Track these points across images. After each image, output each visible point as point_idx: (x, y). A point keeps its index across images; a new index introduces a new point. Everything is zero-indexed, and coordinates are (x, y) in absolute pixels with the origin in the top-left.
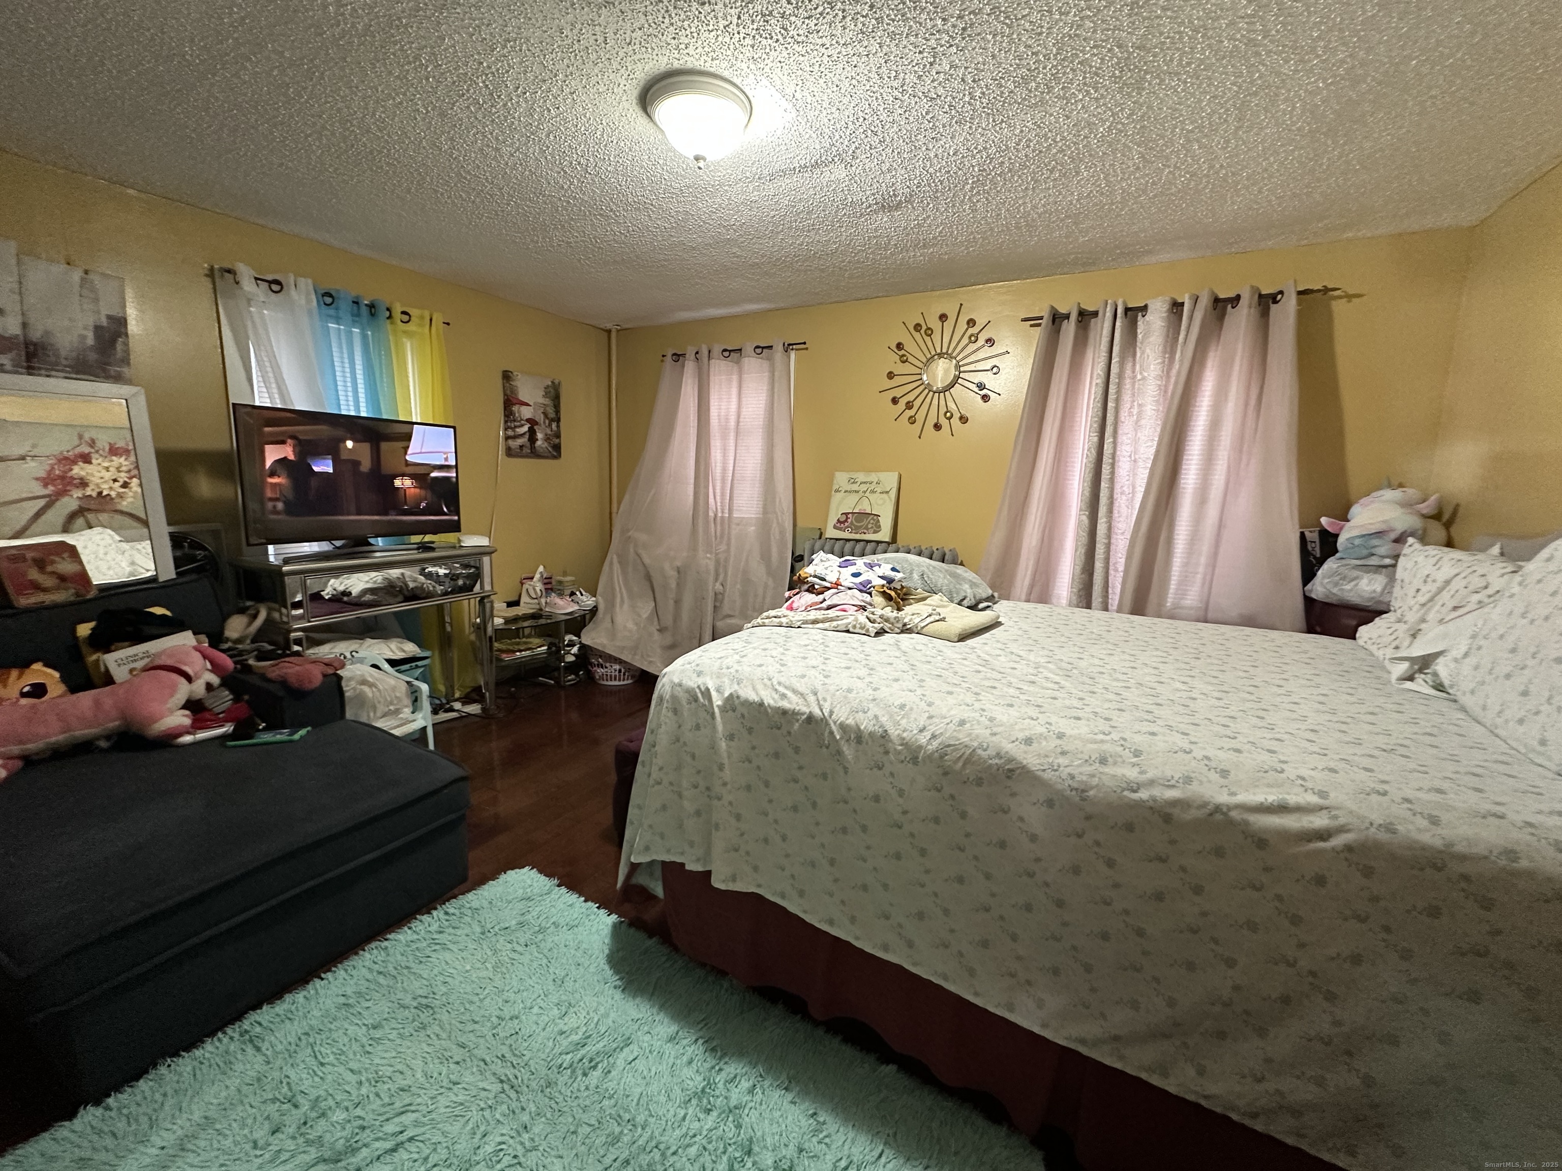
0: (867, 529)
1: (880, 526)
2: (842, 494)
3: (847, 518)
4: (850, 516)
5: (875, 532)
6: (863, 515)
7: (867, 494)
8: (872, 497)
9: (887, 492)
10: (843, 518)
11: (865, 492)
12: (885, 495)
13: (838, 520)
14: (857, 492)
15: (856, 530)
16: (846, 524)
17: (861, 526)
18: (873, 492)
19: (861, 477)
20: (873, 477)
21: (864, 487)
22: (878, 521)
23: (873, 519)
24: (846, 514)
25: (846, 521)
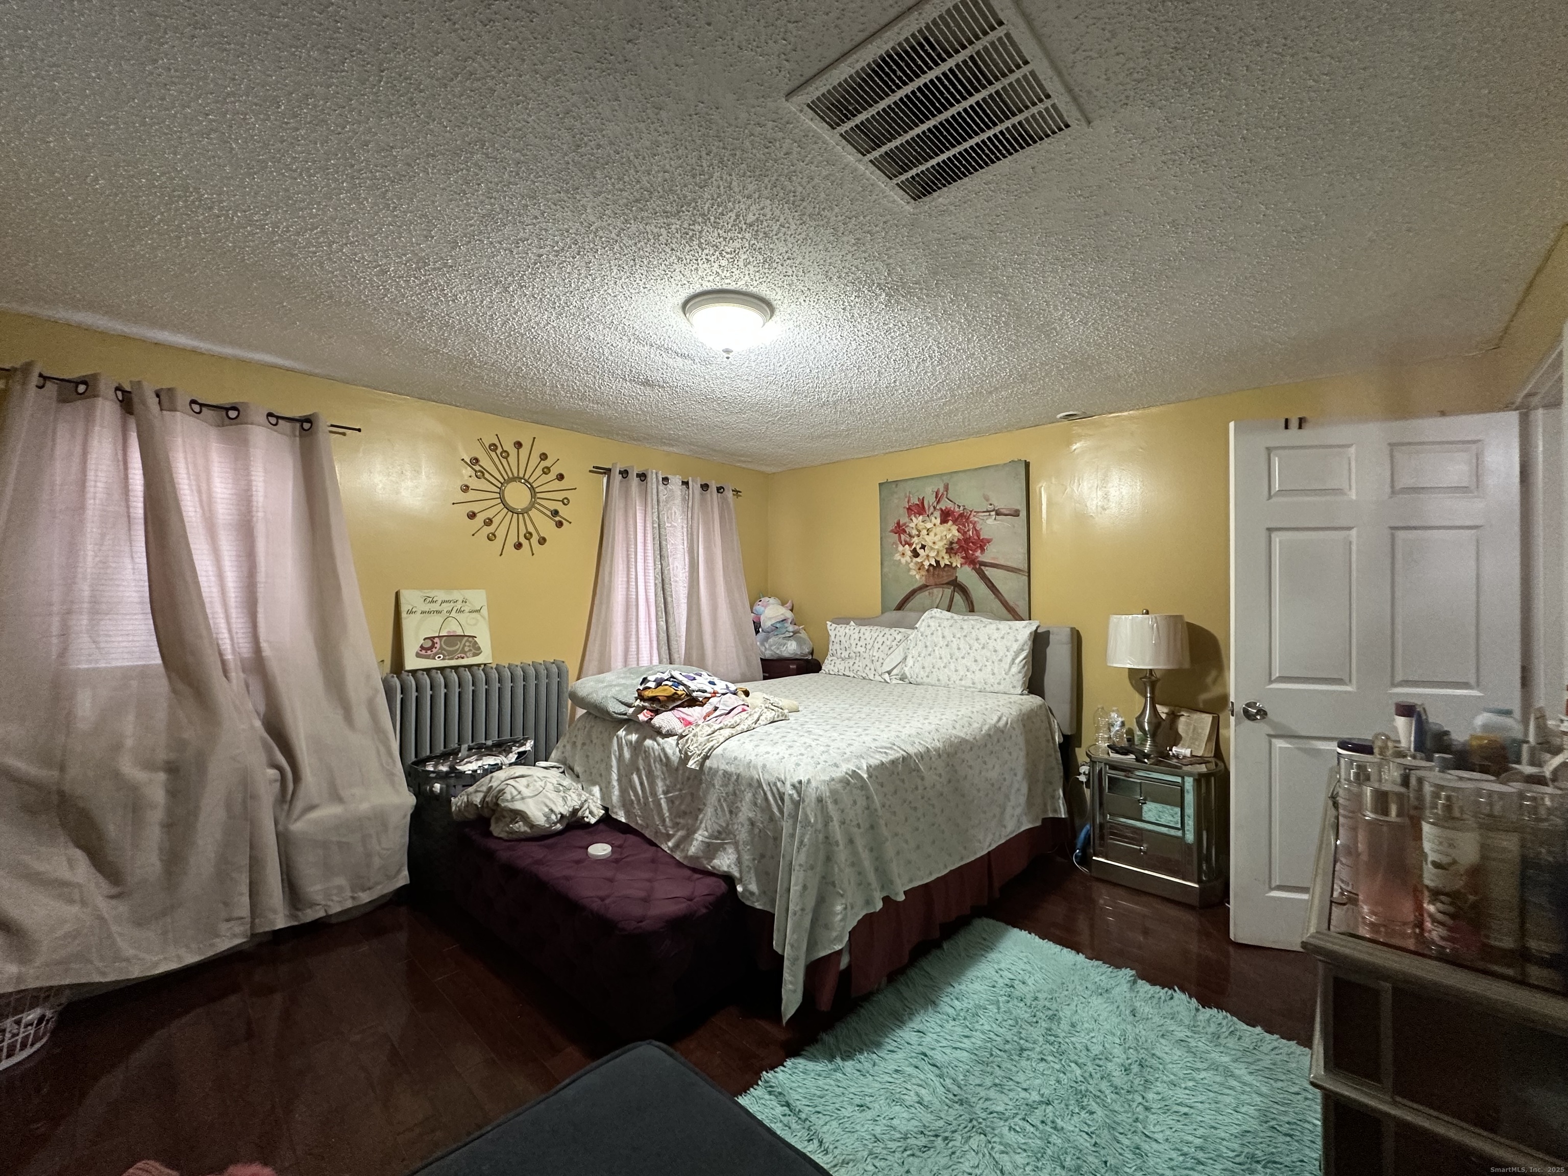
0: (465, 653)
1: (479, 648)
2: (418, 616)
3: (434, 644)
4: (436, 640)
5: (475, 655)
6: (453, 638)
7: (453, 614)
8: (460, 617)
9: (478, 611)
10: (429, 643)
11: (450, 612)
12: (474, 615)
13: (422, 647)
14: (438, 612)
15: (451, 655)
16: (434, 650)
17: (457, 650)
18: (460, 611)
19: (440, 595)
20: (457, 595)
21: (446, 607)
22: (476, 643)
23: (467, 641)
24: (432, 638)
25: (433, 646)
